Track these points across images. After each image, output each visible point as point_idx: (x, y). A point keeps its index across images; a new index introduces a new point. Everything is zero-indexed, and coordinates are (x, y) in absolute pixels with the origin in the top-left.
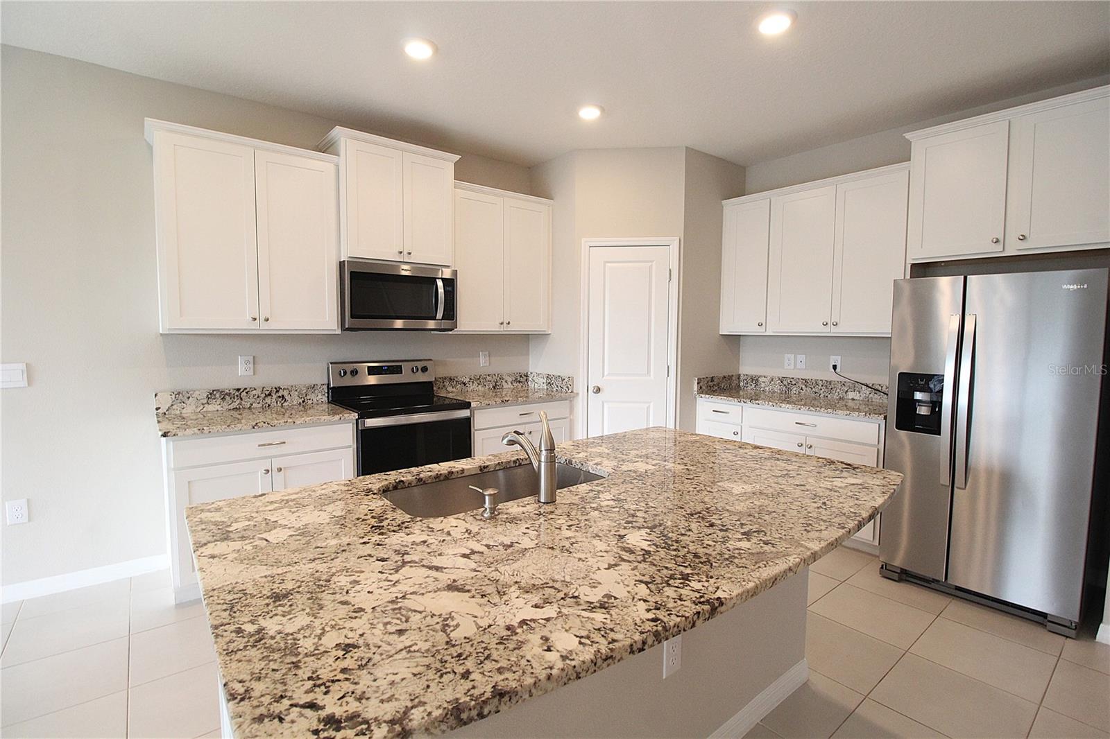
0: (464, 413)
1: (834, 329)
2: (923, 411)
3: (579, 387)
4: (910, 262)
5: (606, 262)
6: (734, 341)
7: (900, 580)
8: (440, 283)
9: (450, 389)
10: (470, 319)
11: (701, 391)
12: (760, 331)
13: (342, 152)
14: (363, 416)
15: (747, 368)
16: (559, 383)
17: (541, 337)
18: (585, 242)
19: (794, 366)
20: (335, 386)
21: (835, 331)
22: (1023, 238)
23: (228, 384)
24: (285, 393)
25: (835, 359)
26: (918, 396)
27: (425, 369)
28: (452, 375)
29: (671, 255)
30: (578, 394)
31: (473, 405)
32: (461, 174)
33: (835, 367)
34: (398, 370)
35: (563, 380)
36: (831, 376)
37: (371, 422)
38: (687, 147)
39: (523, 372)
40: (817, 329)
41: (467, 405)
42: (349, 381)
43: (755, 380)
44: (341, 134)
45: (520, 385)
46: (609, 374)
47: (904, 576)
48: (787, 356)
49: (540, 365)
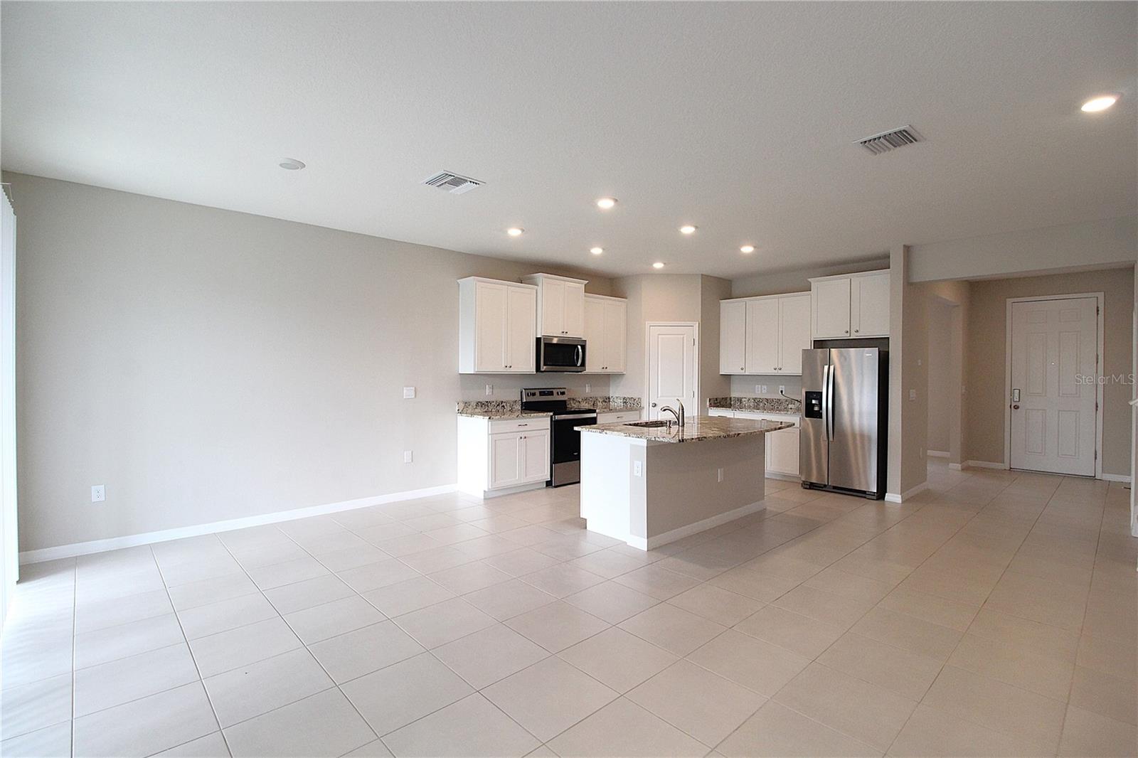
0: (594, 415)
1: (780, 371)
2: (816, 409)
3: (645, 403)
4: (813, 339)
5: (659, 334)
6: (728, 377)
7: (810, 489)
8: (579, 347)
9: (573, 405)
10: (593, 366)
11: (711, 405)
12: (742, 372)
13: (540, 284)
14: (554, 414)
15: (735, 394)
16: (632, 402)
17: (619, 376)
18: (648, 323)
19: (761, 391)
20: (528, 400)
21: (780, 373)
22: (857, 331)
23: (483, 399)
24: (505, 404)
25: (782, 387)
26: (814, 402)
27: (563, 393)
28: (574, 397)
29: (694, 331)
30: (643, 408)
31: (597, 411)
32: (588, 290)
33: (782, 392)
34: (551, 393)
35: (634, 400)
36: (779, 396)
37: (557, 417)
38: (702, 275)
39: (608, 396)
40: (771, 371)
41: (594, 411)
42: (532, 399)
43: (740, 400)
44: (540, 277)
45: (606, 404)
46: (661, 397)
47: (812, 486)
48: (757, 386)
49: (617, 393)
